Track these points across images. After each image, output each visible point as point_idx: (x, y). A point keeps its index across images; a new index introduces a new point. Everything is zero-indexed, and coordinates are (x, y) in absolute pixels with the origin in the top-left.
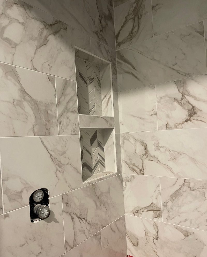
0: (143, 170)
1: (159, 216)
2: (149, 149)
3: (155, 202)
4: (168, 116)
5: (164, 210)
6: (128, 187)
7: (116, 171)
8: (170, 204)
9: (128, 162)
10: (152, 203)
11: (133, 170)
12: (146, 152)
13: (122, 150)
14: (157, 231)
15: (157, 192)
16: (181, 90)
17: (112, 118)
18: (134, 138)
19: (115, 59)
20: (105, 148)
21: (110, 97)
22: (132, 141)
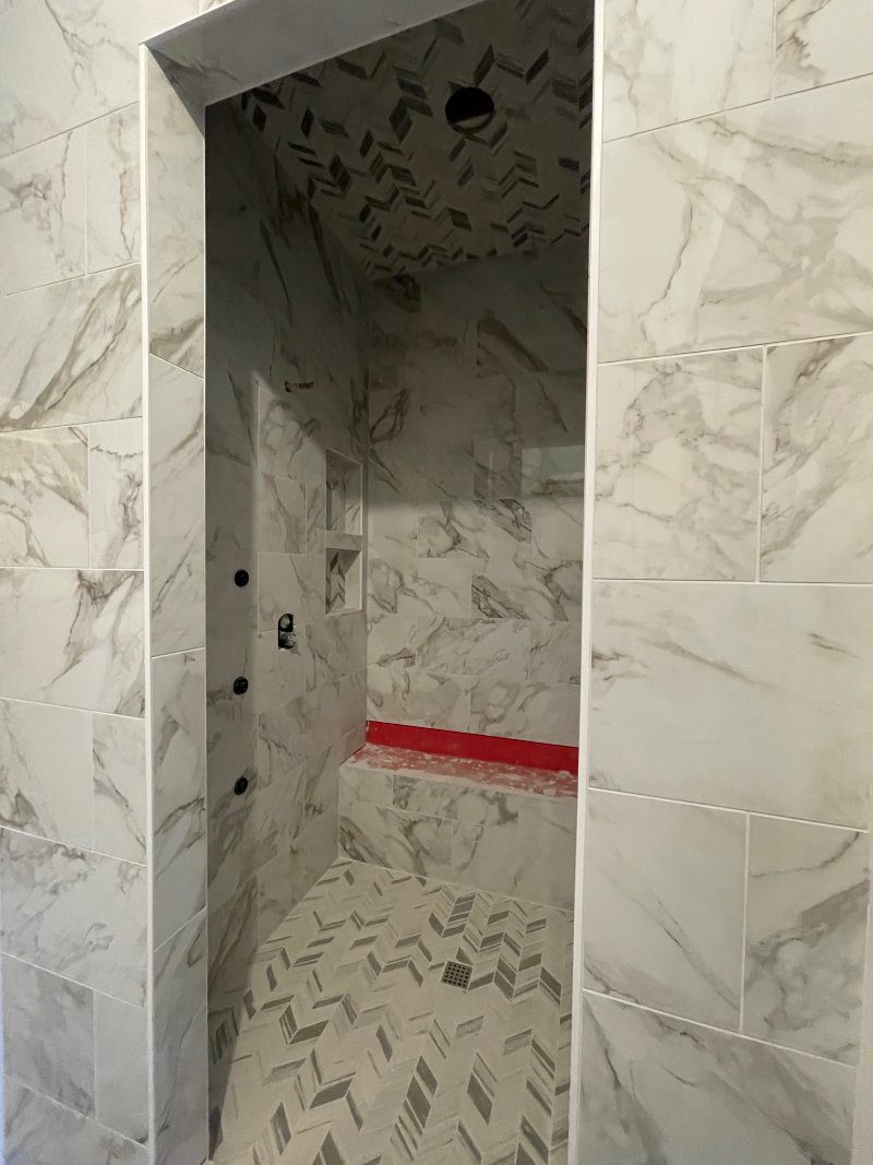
0: (396, 607)
1: (413, 664)
2: (405, 580)
3: (408, 646)
4: (430, 542)
5: (418, 655)
6: (374, 629)
7: (360, 608)
8: (425, 649)
9: (377, 597)
10: (405, 649)
11: (383, 607)
12: (402, 585)
13: (369, 581)
14: (408, 682)
15: (412, 634)
16: (447, 513)
17: (359, 538)
18: (386, 564)
19: (367, 460)
20: (346, 576)
21: (359, 509)
22: (384, 569)
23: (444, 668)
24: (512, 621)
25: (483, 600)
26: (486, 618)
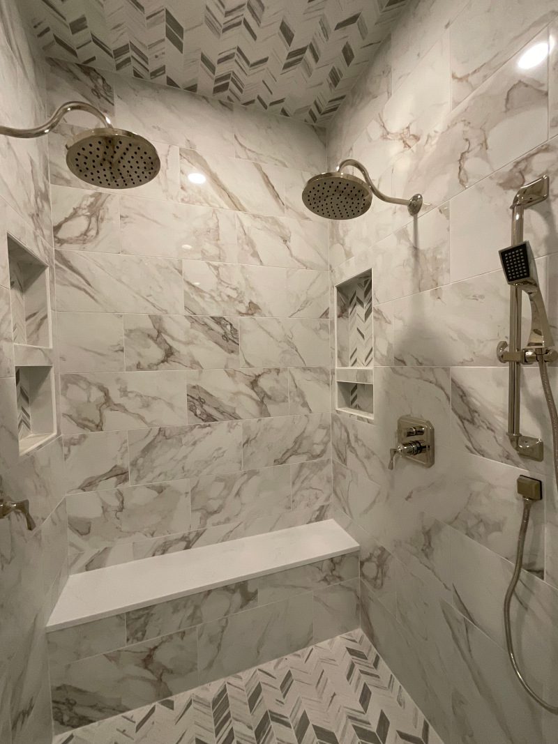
0: (101, 424)
1: (126, 480)
2: (111, 394)
3: (119, 463)
4: (140, 355)
5: (132, 470)
7: (55, 432)
8: (140, 461)
10: (115, 466)
11: (84, 427)
12: (108, 400)
13: (62, 399)
14: (121, 500)
15: (123, 450)
17: (50, 351)
19: (52, 261)
21: (46, 317)
22: (83, 385)
23: (162, 477)
24: (226, 423)
25: (199, 407)
26: (203, 423)
